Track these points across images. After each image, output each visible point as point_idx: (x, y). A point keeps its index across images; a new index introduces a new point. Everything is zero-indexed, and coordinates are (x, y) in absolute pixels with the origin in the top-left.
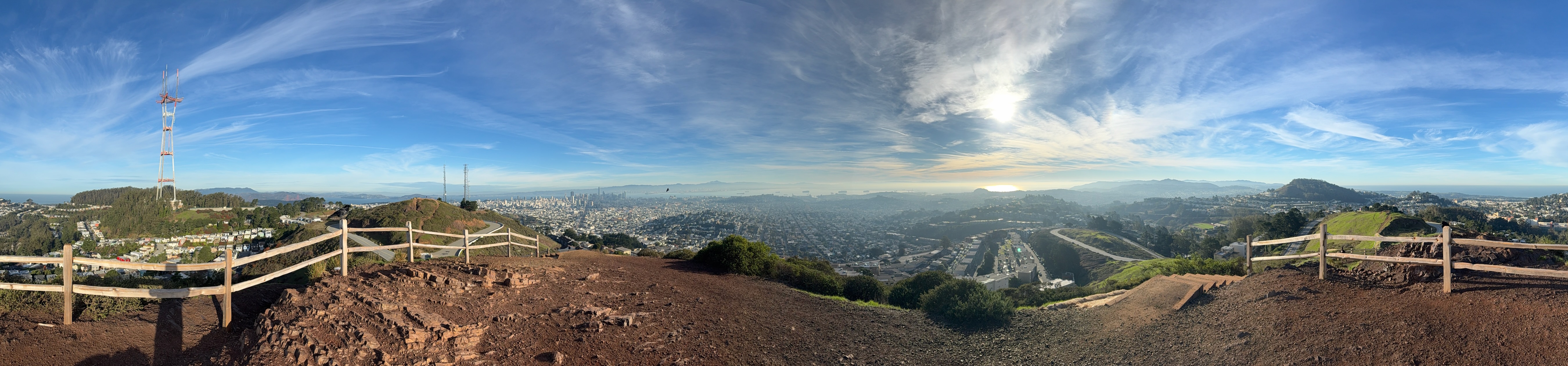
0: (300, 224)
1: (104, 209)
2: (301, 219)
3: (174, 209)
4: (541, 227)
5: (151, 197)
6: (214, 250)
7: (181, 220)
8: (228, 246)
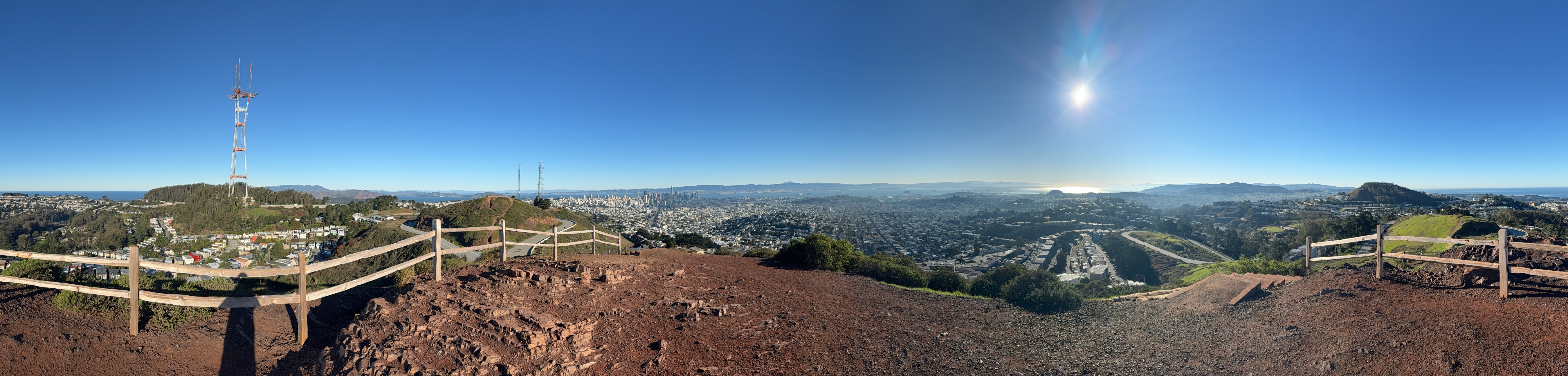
0: (373, 222)
1: (177, 205)
2: (374, 217)
3: (246, 205)
4: (614, 226)
5: (223, 194)
6: (286, 247)
7: (253, 216)
8: (300, 243)
